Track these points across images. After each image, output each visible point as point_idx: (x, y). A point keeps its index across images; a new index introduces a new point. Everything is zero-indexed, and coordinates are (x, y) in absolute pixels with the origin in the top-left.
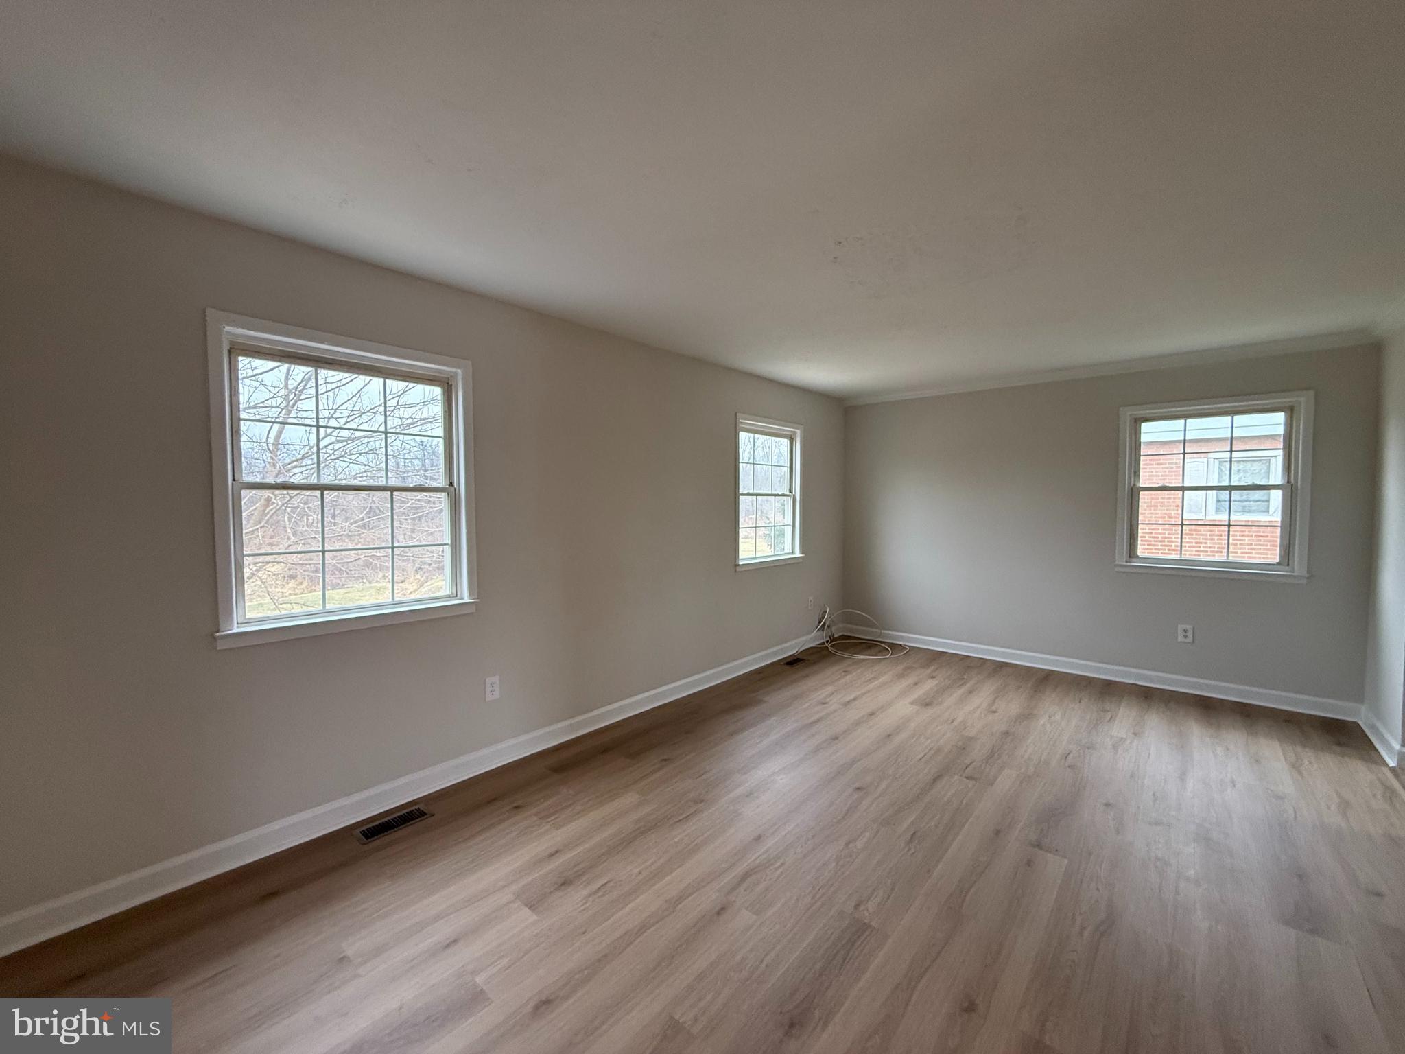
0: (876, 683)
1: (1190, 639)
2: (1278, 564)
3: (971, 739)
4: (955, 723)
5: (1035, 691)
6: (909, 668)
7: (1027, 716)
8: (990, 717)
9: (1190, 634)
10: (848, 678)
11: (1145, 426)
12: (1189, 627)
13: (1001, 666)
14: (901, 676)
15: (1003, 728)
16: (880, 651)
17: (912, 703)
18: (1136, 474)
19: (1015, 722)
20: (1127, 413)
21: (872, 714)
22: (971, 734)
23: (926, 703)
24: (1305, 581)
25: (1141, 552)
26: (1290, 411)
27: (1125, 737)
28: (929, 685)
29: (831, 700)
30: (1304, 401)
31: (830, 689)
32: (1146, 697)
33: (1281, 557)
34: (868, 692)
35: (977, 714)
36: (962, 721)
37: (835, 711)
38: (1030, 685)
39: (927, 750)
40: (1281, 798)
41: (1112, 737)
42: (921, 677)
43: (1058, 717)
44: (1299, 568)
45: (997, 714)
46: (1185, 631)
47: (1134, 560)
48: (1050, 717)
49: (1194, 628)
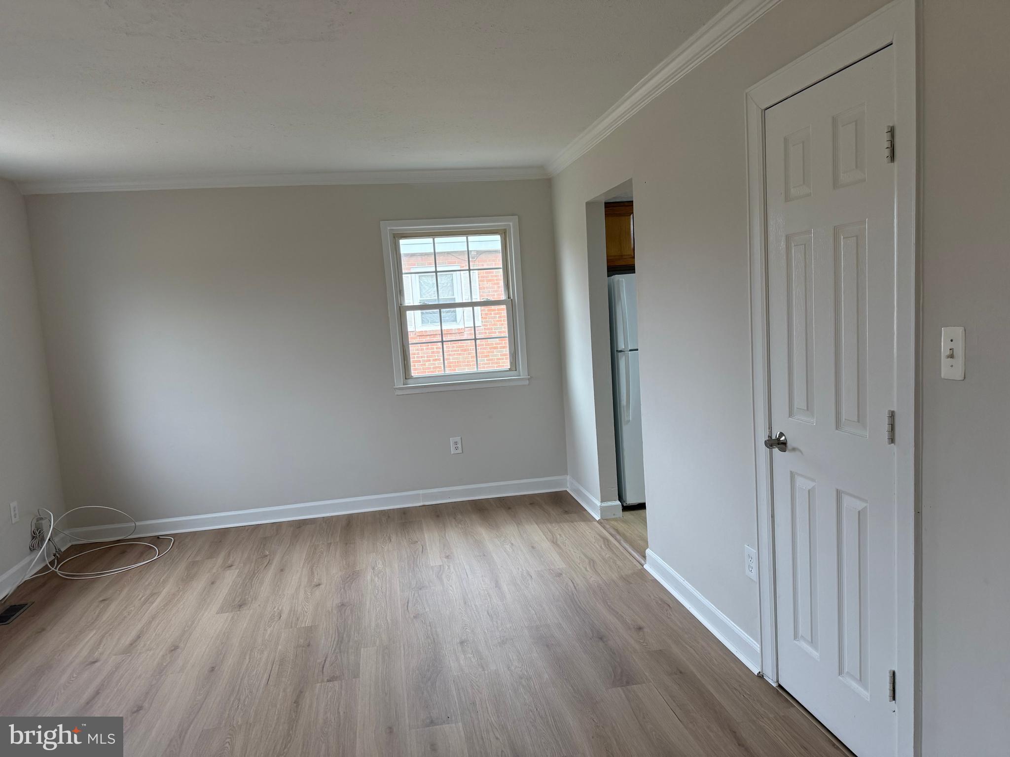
0: (158, 601)
1: (460, 451)
2: (510, 370)
3: (311, 630)
4: (284, 616)
5: (346, 544)
6: (194, 564)
7: (352, 577)
8: (318, 593)
9: (459, 445)
10: (113, 607)
11: (402, 242)
12: (458, 439)
13: (300, 525)
14: (188, 579)
15: (337, 601)
16: (142, 554)
17: (221, 610)
18: (400, 292)
19: (344, 588)
20: (387, 228)
21: (174, 648)
22: (308, 623)
23: (238, 603)
24: (527, 382)
25: (414, 373)
26: (504, 233)
27: (442, 564)
28: (230, 578)
29: (102, 654)
30: (511, 224)
31: (91, 637)
32: (438, 516)
33: (511, 363)
34: (153, 618)
35: (302, 595)
36: (290, 611)
37: (117, 667)
38: (338, 539)
39: (269, 667)
40: (559, 575)
41: (432, 567)
42: (214, 571)
43: (380, 566)
44: (523, 372)
45: (322, 586)
46: (456, 443)
47: (409, 381)
48: (373, 569)
49: (461, 438)
